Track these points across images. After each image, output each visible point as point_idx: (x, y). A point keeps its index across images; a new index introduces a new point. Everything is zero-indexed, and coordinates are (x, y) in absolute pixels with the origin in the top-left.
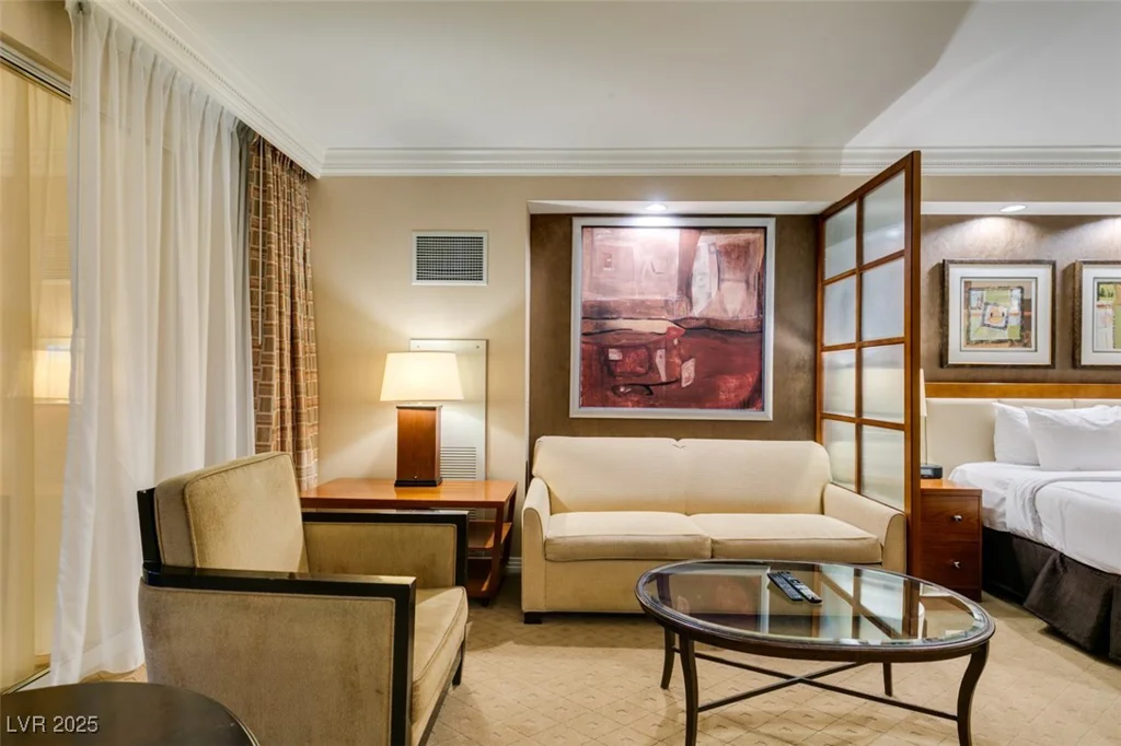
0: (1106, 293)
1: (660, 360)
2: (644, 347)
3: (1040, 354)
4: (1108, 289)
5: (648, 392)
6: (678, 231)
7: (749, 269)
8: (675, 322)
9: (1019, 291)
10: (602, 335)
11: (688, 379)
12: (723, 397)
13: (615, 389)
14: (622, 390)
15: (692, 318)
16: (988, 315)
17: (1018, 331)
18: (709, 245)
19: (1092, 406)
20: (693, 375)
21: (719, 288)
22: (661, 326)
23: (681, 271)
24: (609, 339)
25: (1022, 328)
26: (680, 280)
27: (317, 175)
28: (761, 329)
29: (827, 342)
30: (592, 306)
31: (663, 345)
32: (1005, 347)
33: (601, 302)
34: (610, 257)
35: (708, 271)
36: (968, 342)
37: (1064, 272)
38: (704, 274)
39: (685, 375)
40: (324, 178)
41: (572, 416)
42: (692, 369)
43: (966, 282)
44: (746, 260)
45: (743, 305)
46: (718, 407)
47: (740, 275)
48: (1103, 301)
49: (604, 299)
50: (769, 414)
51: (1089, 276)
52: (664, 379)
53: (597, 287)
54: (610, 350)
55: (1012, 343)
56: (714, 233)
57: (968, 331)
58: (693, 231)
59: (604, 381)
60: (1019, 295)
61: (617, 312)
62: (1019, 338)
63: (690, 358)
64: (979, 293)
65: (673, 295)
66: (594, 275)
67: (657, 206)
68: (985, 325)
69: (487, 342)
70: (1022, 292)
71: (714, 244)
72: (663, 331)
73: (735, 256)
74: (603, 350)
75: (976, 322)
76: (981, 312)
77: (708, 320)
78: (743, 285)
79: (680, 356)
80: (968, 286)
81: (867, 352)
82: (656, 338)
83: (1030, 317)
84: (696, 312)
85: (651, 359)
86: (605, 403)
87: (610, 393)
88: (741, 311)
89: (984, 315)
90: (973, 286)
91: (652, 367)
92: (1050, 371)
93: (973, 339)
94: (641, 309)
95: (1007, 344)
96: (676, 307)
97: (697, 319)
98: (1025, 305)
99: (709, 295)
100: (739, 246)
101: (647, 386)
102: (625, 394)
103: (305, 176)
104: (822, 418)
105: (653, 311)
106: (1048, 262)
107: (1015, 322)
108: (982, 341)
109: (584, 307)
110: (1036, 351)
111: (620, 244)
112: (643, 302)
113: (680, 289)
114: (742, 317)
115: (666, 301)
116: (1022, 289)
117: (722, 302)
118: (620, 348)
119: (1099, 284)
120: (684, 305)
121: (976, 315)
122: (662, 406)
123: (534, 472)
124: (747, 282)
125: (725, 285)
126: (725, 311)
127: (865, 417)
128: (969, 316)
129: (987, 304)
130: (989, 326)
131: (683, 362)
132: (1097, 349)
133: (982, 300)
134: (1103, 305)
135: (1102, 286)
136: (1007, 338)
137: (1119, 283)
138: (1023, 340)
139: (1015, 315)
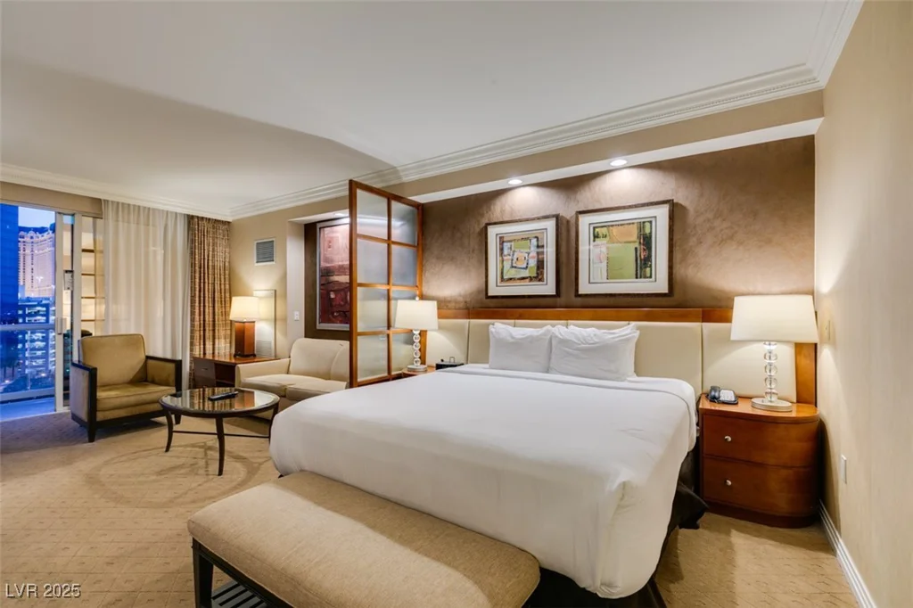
0: (601, 235)
1: (349, 298)
2: (343, 290)
3: (548, 287)
4: (602, 231)
5: (345, 316)
9: (535, 240)
10: (328, 285)
13: (333, 314)
14: (335, 314)
16: (515, 260)
17: (535, 270)
24: (330, 287)
25: (538, 268)
27: (230, 220)
30: (323, 270)
32: (527, 282)
33: (327, 267)
34: (331, 242)
36: (502, 280)
40: (234, 221)
41: (317, 328)
43: (500, 238)
48: (598, 241)
49: (328, 265)
51: (585, 222)
53: (327, 260)
54: (331, 293)
55: (531, 279)
57: (502, 273)
59: (329, 309)
60: (536, 244)
61: (333, 272)
62: (535, 275)
64: (509, 244)
66: (325, 253)
68: (512, 267)
69: (275, 291)
70: (538, 240)
74: (328, 293)
75: (507, 265)
76: (510, 257)
80: (502, 241)
82: (346, 285)
83: (543, 259)
85: (346, 297)
86: (329, 321)
87: (330, 316)
89: (512, 260)
90: (505, 239)
91: (347, 302)
92: (558, 299)
93: (505, 277)
94: (342, 270)
95: (528, 280)
98: (540, 250)
101: (344, 312)
102: (336, 316)
103: (229, 222)
106: (553, 216)
107: (533, 263)
108: (511, 279)
109: (321, 270)
110: (546, 285)
111: (334, 235)
112: (342, 266)
116: (537, 238)
118: (335, 291)
119: (594, 228)
121: (508, 260)
128: (503, 261)
129: (514, 251)
130: (515, 267)
132: (593, 281)
133: (511, 248)
134: (598, 245)
135: (597, 230)
136: (528, 275)
137: (612, 226)
138: (539, 277)
139: (533, 257)
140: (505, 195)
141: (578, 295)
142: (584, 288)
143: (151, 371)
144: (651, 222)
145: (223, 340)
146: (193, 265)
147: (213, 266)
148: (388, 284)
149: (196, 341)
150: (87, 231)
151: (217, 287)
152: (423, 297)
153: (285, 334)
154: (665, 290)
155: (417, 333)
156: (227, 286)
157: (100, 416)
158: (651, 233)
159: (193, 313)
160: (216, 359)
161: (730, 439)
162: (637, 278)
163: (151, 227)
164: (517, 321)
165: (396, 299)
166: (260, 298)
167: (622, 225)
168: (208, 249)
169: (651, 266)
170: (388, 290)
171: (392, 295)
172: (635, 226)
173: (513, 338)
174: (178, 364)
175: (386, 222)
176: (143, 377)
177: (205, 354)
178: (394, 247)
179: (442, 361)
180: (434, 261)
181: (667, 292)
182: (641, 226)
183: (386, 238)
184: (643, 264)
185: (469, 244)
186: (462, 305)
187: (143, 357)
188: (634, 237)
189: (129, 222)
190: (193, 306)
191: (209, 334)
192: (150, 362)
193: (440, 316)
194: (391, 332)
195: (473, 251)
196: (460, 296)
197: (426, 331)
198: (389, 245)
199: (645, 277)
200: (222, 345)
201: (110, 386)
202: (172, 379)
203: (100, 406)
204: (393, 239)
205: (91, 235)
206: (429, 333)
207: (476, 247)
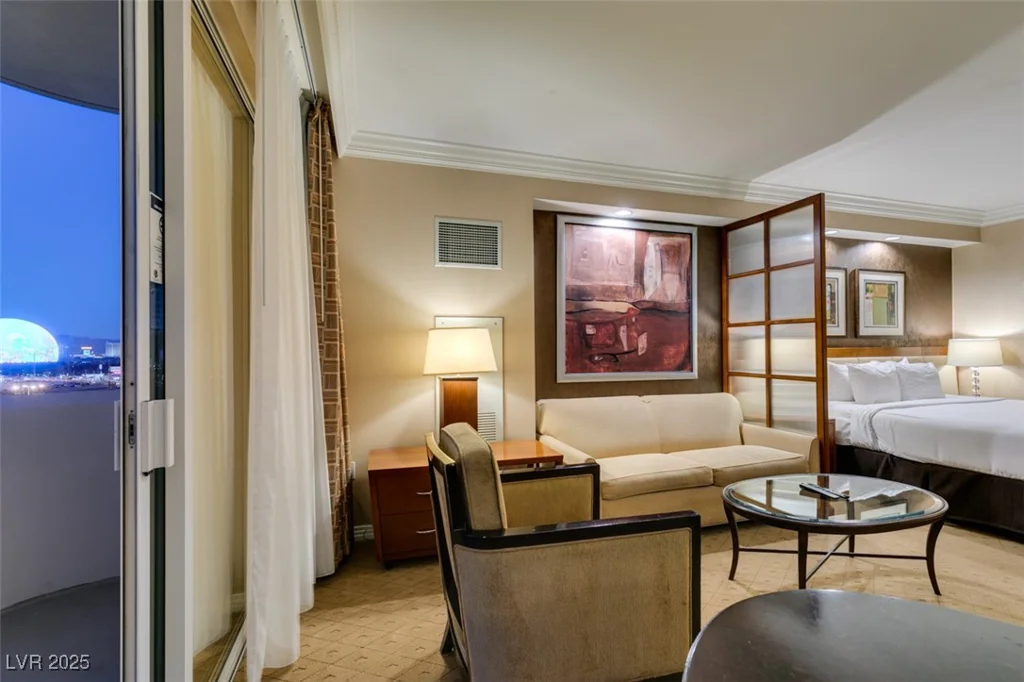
0: (869, 290)
1: (623, 335)
2: (611, 323)
3: (840, 329)
4: (870, 287)
5: (616, 359)
6: (634, 232)
7: (681, 264)
8: (633, 304)
9: (829, 287)
10: (582, 313)
11: (643, 349)
12: (666, 362)
13: (591, 358)
14: (596, 358)
15: (644, 301)
17: (829, 314)
18: (655, 245)
20: (645, 346)
21: (662, 279)
22: (622, 307)
23: (636, 264)
24: (586, 316)
25: (831, 311)
26: (636, 270)
27: (341, 154)
28: (690, 311)
29: (732, 320)
30: (573, 290)
31: (625, 321)
33: (579, 287)
34: (586, 249)
35: (654, 265)
37: (850, 275)
38: (651, 267)
39: (640, 346)
40: (347, 157)
41: (559, 381)
42: (645, 340)
44: (679, 257)
45: (678, 292)
46: (662, 370)
47: (675, 269)
48: (868, 295)
49: (582, 284)
50: (695, 374)
51: (863, 277)
52: (626, 349)
53: (576, 274)
54: (588, 326)
56: (658, 236)
58: (644, 233)
59: (583, 353)
60: (829, 290)
61: (591, 295)
62: (829, 318)
63: (643, 333)
65: (631, 283)
66: (574, 264)
67: (625, 212)
70: (831, 288)
71: (658, 244)
72: (624, 311)
73: (671, 253)
74: (581, 327)
77: (655, 303)
78: (677, 277)
79: (637, 331)
81: (774, 328)
82: (620, 316)
83: (835, 304)
84: (647, 296)
85: (616, 333)
86: (584, 370)
87: (587, 361)
88: (677, 295)
91: (618, 340)
92: (846, 340)
94: (609, 293)
96: (633, 292)
97: (648, 302)
98: (833, 296)
99: (656, 283)
100: (674, 246)
101: (614, 355)
102: (598, 362)
104: (728, 376)
105: (617, 295)
106: (844, 269)
107: (828, 307)
109: (567, 290)
110: (838, 326)
111: (596, 240)
112: (610, 287)
113: (636, 277)
114: (677, 301)
115: (627, 287)
116: (830, 285)
117: (664, 289)
118: (595, 324)
119: (866, 284)
120: (639, 291)
122: (625, 371)
123: (542, 431)
124: (680, 275)
125: (666, 276)
126: (666, 295)
127: (773, 373)
131: (639, 335)
132: (866, 325)
134: (868, 298)
137: (875, 284)
144: (894, 285)
158: (894, 293)
162: (888, 324)
167: (880, 284)
169: (895, 317)
172: (887, 286)
181: (903, 335)
182: (890, 287)
184: (891, 315)
188: (886, 295)
199: (892, 324)
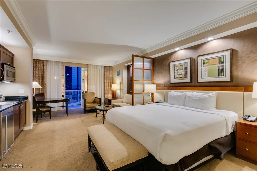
0: (205, 63)
3: (188, 80)
9: (184, 66)
16: (178, 72)
17: (184, 75)
19: (211, 93)
25: (185, 74)
27: (112, 66)
32: (182, 79)
36: (175, 78)
40: (113, 66)
41: (130, 92)
48: (204, 65)
51: (200, 59)
55: (183, 78)
57: (174, 76)
60: (184, 67)
62: (184, 76)
68: (177, 74)
69: (121, 83)
70: (185, 66)
75: (176, 74)
76: (177, 71)
80: (174, 67)
83: (187, 71)
89: (177, 72)
92: (191, 84)
95: (182, 78)
98: (186, 69)
103: (112, 67)
106: (190, 58)
107: (184, 73)
108: (177, 78)
109: (130, 77)
110: (188, 79)
116: (185, 65)
119: (203, 61)
128: (175, 73)
129: (178, 70)
130: (178, 74)
132: (203, 77)
133: (177, 69)
134: (204, 66)
135: (204, 61)
136: (182, 77)
137: (209, 59)
138: (185, 77)
139: (184, 71)
140: (175, 53)
141: (197, 82)
142: (200, 80)
143: (96, 100)
144: (223, 57)
145: (111, 94)
146: (105, 77)
147: (109, 77)
148: (143, 80)
149: (106, 94)
150: (86, 70)
151: (110, 82)
152: (153, 84)
153: (123, 93)
154: (229, 80)
155: (150, 93)
156: (112, 82)
157: (86, 109)
158: (224, 61)
159: (105, 88)
160: (110, 98)
161: (248, 134)
162: (218, 76)
163: (97, 69)
164: (179, 90)
165: (145, 84)
166: (118, 84)
167: (213, 59)
168: (108, 73)
169: (224, 72)
170: (143, 82)
171: (144, 83)
172: (218, 59)
173: (174, 95)
174: (100, 99)
175: (142, 64)
176: (94, 102)
177: (107, 97)
178: (144, 71)
179: (158, 101)
180: (156, 73)
181: (230, 81)
182: (220, 58)
183: (142, 68)
184: (221, 71)
185: (165, 68)
186: (163, 86)
187: (95, 97)
188: (217, 62)
189: (93, 68)
190: (105, 86)
191: (108, 93)
192: (96, 98)
193: (157, 89)
194: (144, 93)
195: (166, 70)
196: (163, 83)
197: (154, 93)
198: (143, 70)
199: (222, 76)
200: (111, 95)
201: (88, 103)
202: (99, 102)
203: (86, 107)
204: (144, 68)
205: (87, 71)
206: (155, 93)
207: (167, 69)
